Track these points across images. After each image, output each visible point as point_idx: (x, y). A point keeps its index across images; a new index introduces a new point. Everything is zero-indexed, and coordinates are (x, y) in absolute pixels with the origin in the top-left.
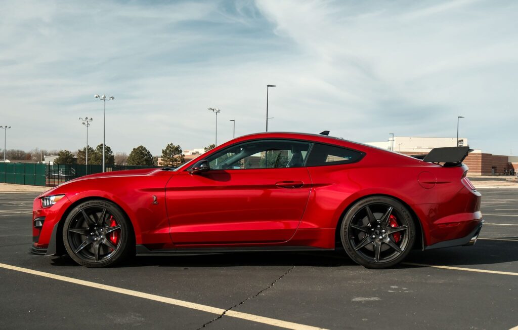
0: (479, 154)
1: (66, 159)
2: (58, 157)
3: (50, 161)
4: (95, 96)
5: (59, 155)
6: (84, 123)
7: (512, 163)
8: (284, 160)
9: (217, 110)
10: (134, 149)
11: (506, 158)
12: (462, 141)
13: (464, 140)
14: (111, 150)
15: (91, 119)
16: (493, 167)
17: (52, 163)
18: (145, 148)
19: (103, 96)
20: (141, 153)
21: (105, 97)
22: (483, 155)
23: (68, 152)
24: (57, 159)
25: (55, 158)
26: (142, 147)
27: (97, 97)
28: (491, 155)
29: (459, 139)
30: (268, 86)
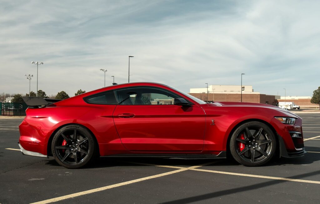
0: (258, 95)
1: (19, 99)
2: (13, 98)
3: (9, 100)
4: (32, 62)
5: (14, 97)
6: (28, 78)
7: (278, 100)
8: (145, 99)
9: (105, 70)
10: (59, 93)
11: (274, 97)
12: (244, 87)
13: (245, 87)
14: (46, 94)
15: (32, 76)
16: (266, 102)
17: (10, 102)
18: (65, 93)
19: (37, 62)
20: (63, 95)
21: (37, 63)
22: (261, 95)
23: (20, 95)
24: (13, 99)
25: (12, 99)
26: (63, 92)
27: (33, 63)
28: (265, 95)
29: (242, 86)
30: (129, 57)
